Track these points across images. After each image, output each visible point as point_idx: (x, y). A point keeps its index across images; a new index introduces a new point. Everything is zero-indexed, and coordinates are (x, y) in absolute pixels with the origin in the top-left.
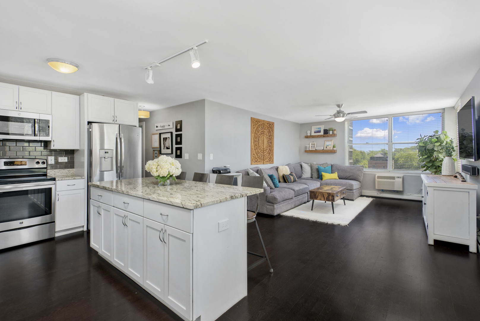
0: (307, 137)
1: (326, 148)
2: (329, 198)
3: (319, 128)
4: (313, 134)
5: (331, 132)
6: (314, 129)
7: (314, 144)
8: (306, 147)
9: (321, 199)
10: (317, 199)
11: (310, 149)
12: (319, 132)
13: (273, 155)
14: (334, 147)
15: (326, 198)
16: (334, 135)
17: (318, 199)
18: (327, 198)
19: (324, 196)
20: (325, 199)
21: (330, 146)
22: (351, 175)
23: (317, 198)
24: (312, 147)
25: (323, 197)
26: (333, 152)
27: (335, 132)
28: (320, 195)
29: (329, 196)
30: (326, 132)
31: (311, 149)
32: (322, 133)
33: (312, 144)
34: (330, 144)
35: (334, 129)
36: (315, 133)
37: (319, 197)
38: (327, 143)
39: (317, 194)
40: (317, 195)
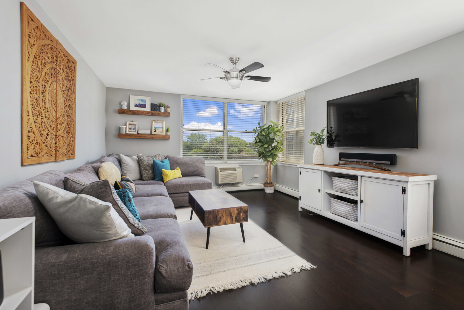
0: (122, 112)
1: (155, 131)
2: (240, 216)
3: (142, 100)
4: (132, 108)
5: (162, 109)
6: (134, 100)
7: (135, 125)
8: (120, 129)
9: (226, 222)
10: (220, 224)
11: (127, 132)
12: (144, 106)
13: (73, 137)
14: (167, 131)
15: (234, 218)
16: (167, 114)
17: (222, 222)
18: (236, 218)
19: (231, 215)
20: (232, 220)
21: (160, 130)
22: (195, 170)
23: (220, 221)
24: (130, 129)
25: (230, 217)
26: (165, 138)
27: (169, 110)
28: (224, 214)
29: (239, 214)
30: (155, 108)
31: (129, 132)
32: (148, 109)
33: (130, 124)
34: (161, 126)
35: (166, 105)
36: (136, 106)
37: (223, 219)
38: (155, 125)
39: (220, 213)
40: (220, 215)
